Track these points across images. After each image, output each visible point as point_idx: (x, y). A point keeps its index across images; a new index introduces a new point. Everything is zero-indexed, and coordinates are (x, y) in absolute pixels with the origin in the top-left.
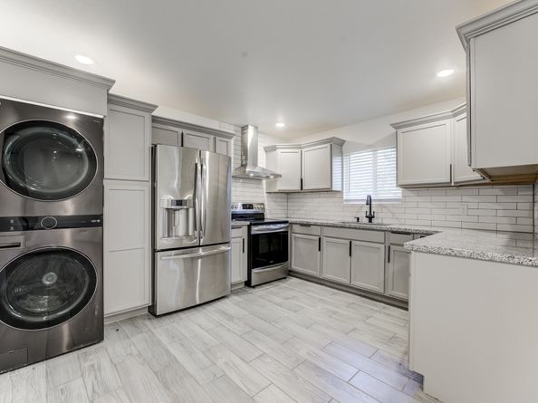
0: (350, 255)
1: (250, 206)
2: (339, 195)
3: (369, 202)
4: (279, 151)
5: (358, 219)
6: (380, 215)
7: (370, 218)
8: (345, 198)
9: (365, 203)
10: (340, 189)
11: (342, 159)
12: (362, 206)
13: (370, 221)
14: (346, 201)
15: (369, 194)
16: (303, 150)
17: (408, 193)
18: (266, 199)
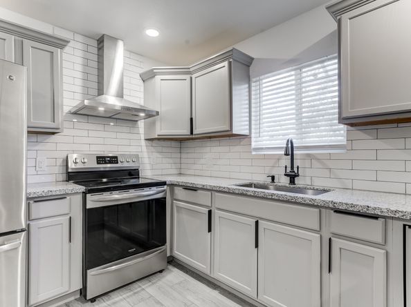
0: (257, 246)
1: (114, 160)
2: (245, 141)
3: (290, 151)
4: (158, 78)
5: (273, 178)
6: (309, 172)
7: (293, 177)
8: (254, 145)
9: (283, 152)
10: (246, 132)
11: (250, 88)
12: (278, 158)
13: (292, 182)
14: (256, 149)
15: (290, 137)
16: (194, 76)
17: (358, 133)
18: (144, 149)
